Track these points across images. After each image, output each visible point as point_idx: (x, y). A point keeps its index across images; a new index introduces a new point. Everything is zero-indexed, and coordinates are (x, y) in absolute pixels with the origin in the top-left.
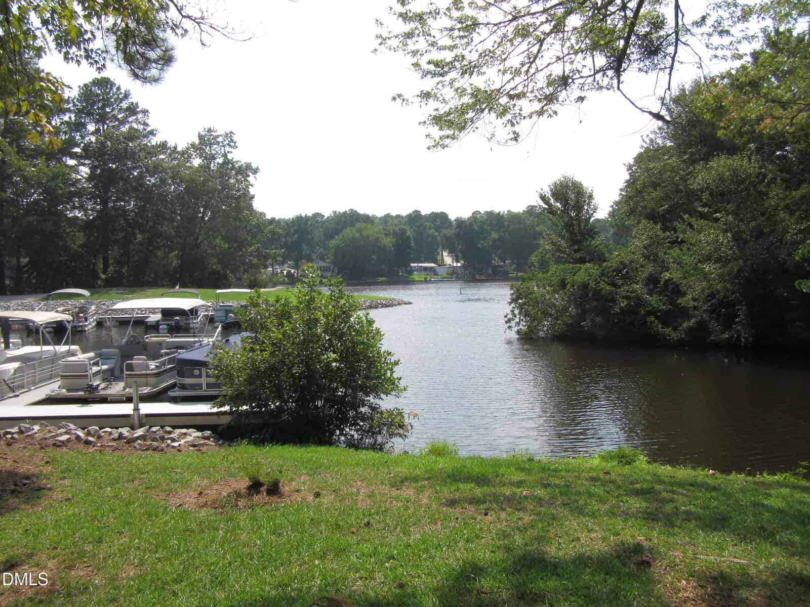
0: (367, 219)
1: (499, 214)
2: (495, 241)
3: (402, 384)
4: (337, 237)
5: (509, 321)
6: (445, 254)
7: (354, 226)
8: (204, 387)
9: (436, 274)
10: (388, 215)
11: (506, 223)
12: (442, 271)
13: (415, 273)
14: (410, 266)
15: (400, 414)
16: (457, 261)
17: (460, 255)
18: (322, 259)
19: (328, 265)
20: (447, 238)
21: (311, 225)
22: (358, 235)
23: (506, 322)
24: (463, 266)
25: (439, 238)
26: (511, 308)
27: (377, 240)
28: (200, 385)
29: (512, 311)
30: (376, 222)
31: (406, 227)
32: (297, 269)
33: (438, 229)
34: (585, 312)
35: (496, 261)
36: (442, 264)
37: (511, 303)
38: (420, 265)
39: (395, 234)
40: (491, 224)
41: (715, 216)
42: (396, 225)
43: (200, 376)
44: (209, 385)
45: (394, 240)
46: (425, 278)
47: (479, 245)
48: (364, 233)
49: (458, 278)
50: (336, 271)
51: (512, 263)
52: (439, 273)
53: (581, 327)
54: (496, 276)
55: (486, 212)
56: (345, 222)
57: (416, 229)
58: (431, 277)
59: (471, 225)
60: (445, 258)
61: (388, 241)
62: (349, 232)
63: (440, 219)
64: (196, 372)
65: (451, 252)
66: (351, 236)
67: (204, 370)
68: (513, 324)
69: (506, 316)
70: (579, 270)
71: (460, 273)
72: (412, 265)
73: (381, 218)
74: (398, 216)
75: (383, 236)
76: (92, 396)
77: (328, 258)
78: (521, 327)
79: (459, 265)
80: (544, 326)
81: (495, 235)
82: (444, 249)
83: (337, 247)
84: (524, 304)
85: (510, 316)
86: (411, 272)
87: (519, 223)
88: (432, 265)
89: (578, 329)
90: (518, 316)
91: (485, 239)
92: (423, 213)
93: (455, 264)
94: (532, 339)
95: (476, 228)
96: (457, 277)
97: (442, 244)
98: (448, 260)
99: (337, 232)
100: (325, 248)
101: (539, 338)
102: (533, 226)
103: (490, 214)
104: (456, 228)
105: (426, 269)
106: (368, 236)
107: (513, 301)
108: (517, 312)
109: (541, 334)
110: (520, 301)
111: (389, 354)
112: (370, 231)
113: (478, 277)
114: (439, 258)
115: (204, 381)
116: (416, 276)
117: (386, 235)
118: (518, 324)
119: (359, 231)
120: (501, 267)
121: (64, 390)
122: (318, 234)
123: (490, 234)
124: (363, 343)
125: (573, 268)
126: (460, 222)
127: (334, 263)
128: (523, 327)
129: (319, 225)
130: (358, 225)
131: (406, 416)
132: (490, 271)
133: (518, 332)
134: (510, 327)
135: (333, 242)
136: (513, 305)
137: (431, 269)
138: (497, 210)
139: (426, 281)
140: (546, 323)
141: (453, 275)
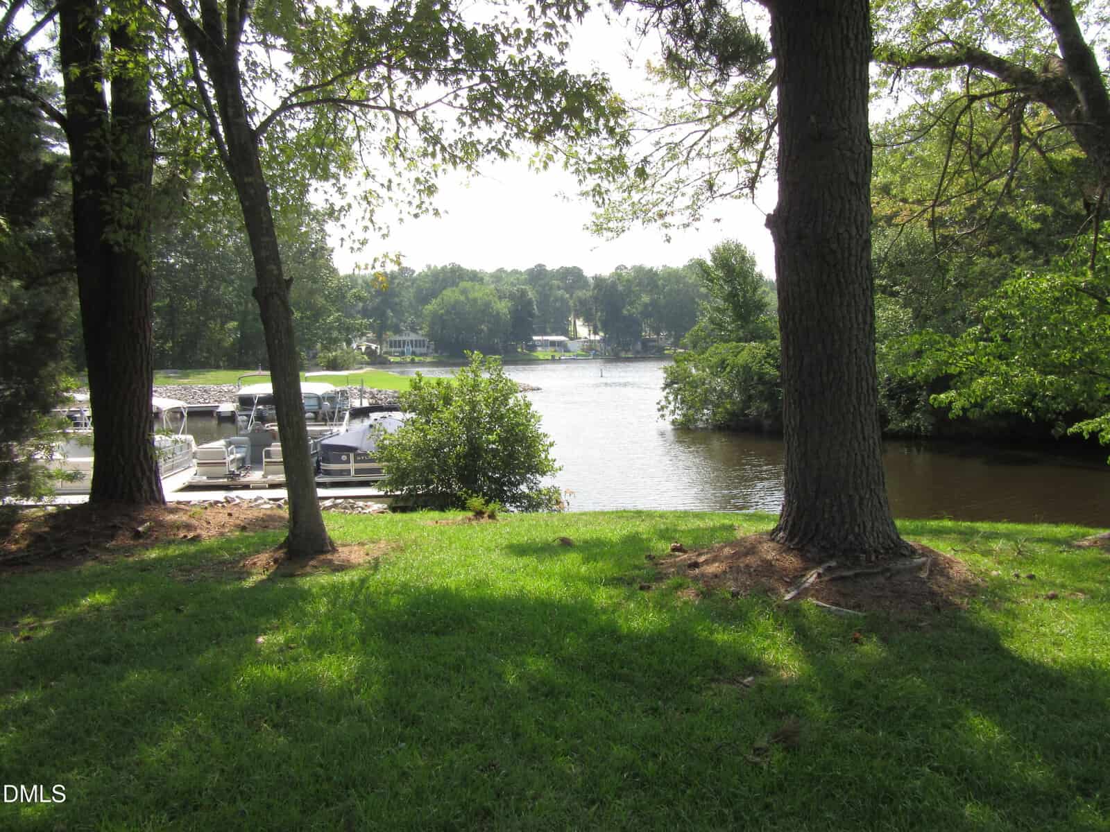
0: (475, 277)
1: (651, 270)
2: (646, 305)
3: (556, 465)
4: (434, 301)
5: (662, 408)
6: (579, 323)
7: (457, 286)
8: (353, 473)
9: (567, 350)
10: (501, 270)
11: (660, 283)
12: (575, 346)
13: (539, 349)
14: (532, 339)
15: (557, 491)
16: (596, 333)
17: (599, 325)
18: (414, 330)
19: (422, 338)
20: (582, 302)
21: (399, 284)
22: (462, 298)
23: (659, 410)
24: (603, 340)
25: (571, 303)
26: (664, 393)
27: (487, 305)
28: (348, 471)
29: (666, 398)
30: (487, 279)
31: (527, 287)
32: (381, 344)
33: (570, 289)
34: (750, 398)
35: (647, 333)
36: (575, 337)
37: (664, 389)
38: (546, 338)
39: (512, 297)
40: (639, 284)
41: (894, 289)
42: (513, 284)
43: (348, 462)
44: (358, 471)
45: (510, 304)
46: (553, 356)
47: (625, 312)
48: (471, 296)
49: (596, 357)
50: (432, 347)
51: (669, 336)
52: (571, 349)
53: (746, 415)
54: (647, 352)
55: (634, 267)
56: (444, 280)
57: (540, 289)
58: (560, 354)
59: (614, 285)
60: (579, 329)
61: (503, 307)
62: (450, 294)
63: (572, 276)
64: (344, 458)
65: (588, 320)
66: (452, 300)
67: (352, 455)
68: (666, 412)
69: (658, 403)
70: (743, 350)
71: (599, 349)
72: (535, 338)
73: (492, 276)
74: (515, 272)
75: (496, 300)
76: (234, 483)
77: (421, 329)
78: (676, 416)
79: (598, 338)
80: (704, 415)
81: (646, 299)
82: (577, 316)
83: (434, 314)
84: (680, 389)
85: (663, 403)
86: (533, 348)
87: (678, 282)
88: (562, 338)
89: (742, 418)
90: (673, 403)
91: (631, 303)
92: (549, 268)
93: (592, 337)
94: (689, 429)
95: (620, 288)
96: (594, 355)
97: (576, 310)
98: (583, 331)
99: (434, 294)
100: (418, 315)
101: (697, 428)
102: (696, 286)
103: (639, 270)
104: (594, 288)
105: (553, 344)
106: (475, 300)
107: (667, 386)
108: (671, 398)
109: (700, 425)
110: (676, 386)
111: (545, 435)
112: (478, 293)
113: (623, 355)
114: (571, 328)
115: (352, 466)
116: (540, 353)
117: (500, 298)
118: (673, 412)
119: (464, 292)
120: (654, 341)
121: (205, 478)
122: (408, 296)
123: (639, 297)
124: (523, 424)
125: (737, 347)
126: (599, 281)
127: (432, 336)
128: (678, 416)
129: (409, 283)
130: (463, 284)
131: (563, 494)
132: (639, 346)
133: (673, 422)
134: (663, 416)
135: (430, 308)
136: (667, 390)
137: (560, 344)
138: (648, 265)
139: (553, 360)
140: (705, 411)
141: (590, 352)
